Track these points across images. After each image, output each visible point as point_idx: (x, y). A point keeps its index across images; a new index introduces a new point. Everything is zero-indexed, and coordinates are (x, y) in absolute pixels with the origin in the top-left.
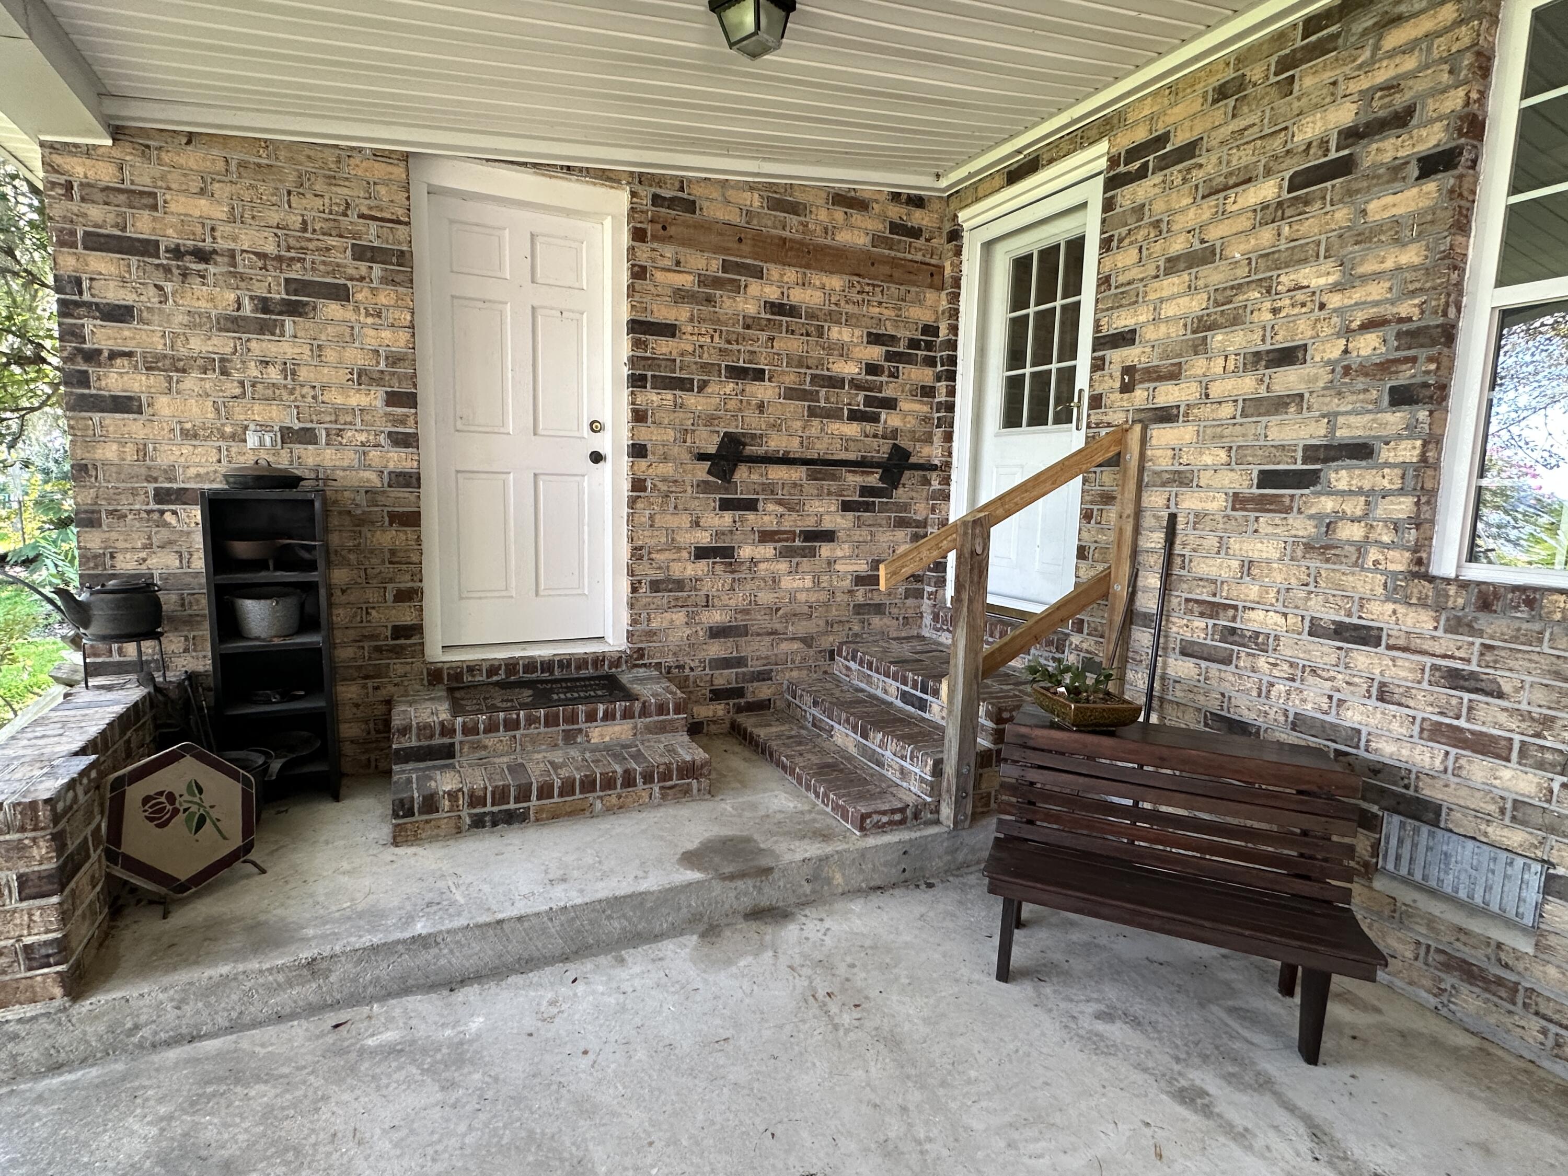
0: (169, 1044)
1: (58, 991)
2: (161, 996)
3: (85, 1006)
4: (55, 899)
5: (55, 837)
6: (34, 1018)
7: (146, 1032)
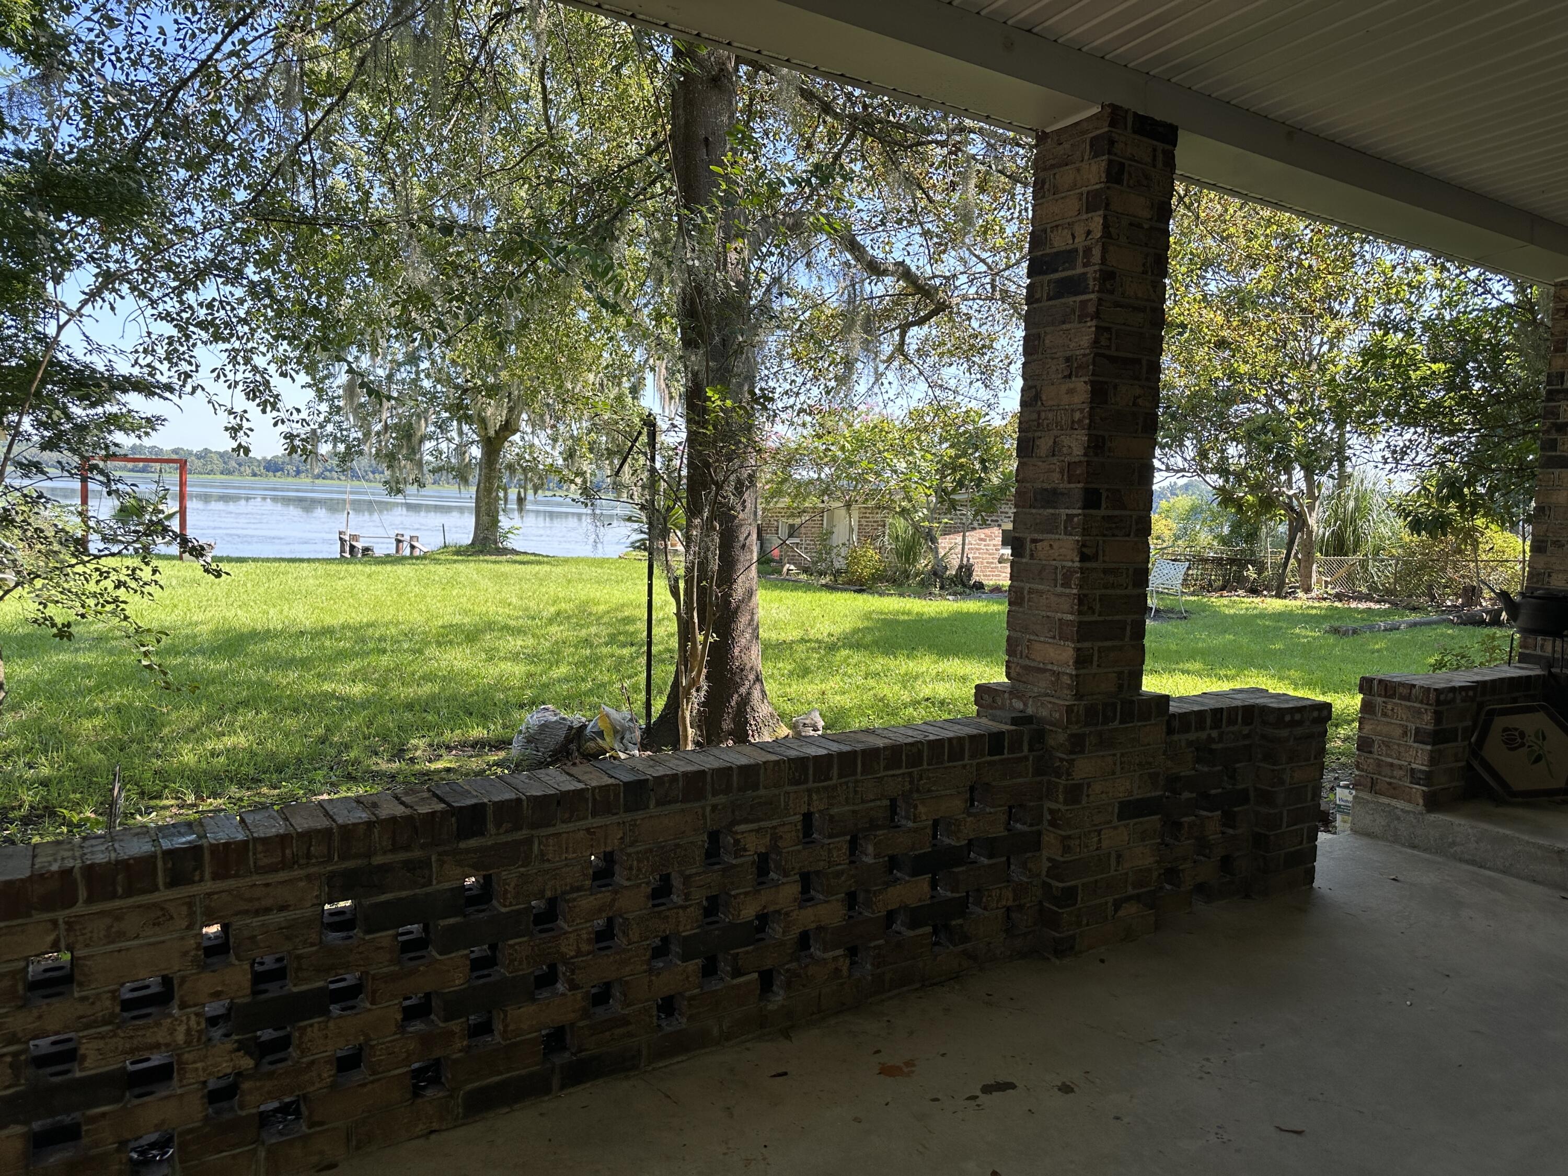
0: (1467, 862)
1: (1421, 801)
2: (1470, 831)
3: (1432, 817)
4: (1429, 747)
5: (1435, 712)
6: (1408, 812)
7: (1458, 849)
